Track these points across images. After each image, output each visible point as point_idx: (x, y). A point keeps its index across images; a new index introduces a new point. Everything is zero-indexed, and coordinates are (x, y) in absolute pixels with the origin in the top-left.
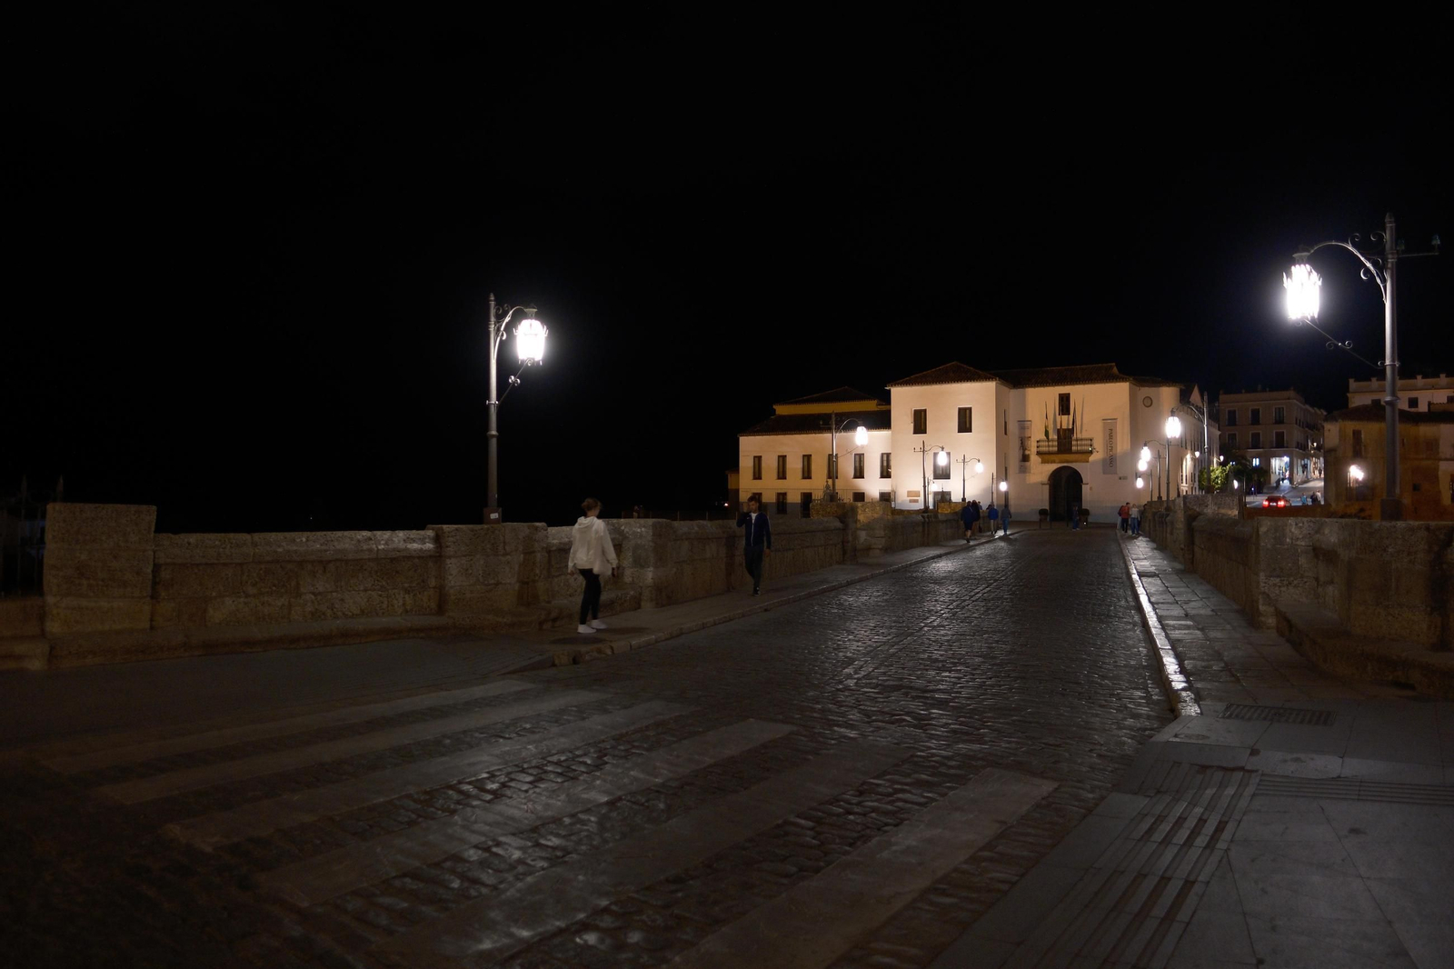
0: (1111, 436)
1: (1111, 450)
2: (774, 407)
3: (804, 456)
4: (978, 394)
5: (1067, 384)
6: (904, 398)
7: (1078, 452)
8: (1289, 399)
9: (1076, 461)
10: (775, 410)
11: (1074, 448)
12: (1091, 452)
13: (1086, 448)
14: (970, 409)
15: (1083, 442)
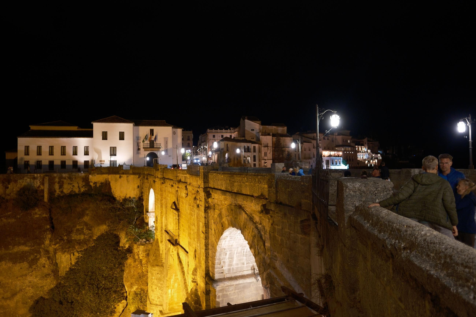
0: (166, 143)
1: (166, 147)
2: (30, 126)
3: (50, 146)
4: (127, 128)
5: (153, 126)
6: (98, 127)
7: (156, 148)
8: (191, 133)
9: (156, 151)
10: (30, 128)
11: (155, 146)
12: (160, 148)
14: (124, 132)
15: (158, 145)
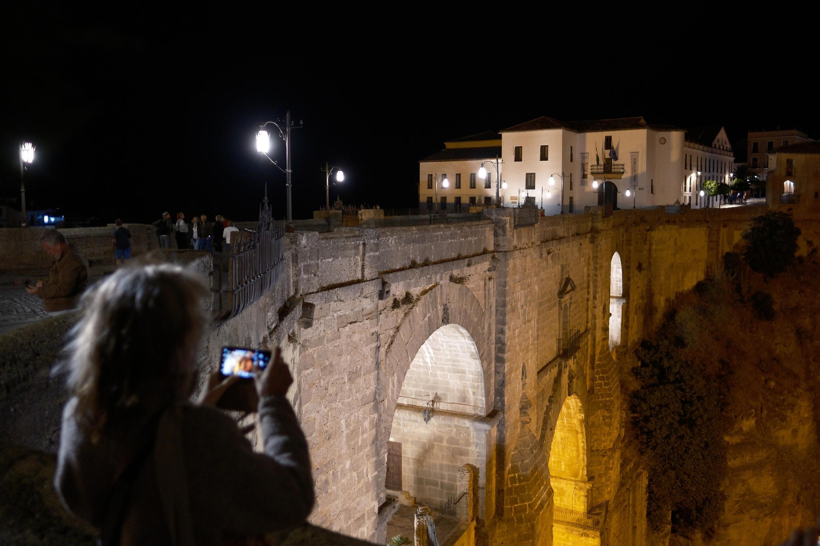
0: (635, 163)
1: (635, 172)
2: (445, 144)
3: (457, 174)
4: (552, 137)
5: (610, 131)
6: (509, 140)
7: (615, 173)
8: (792, 135)
9: (614, 178)
10: (445, 146)
11: (613, 170)
12: (623, 173)
13: (619, 170)
14: (547, 146)
15: (619, 167)
